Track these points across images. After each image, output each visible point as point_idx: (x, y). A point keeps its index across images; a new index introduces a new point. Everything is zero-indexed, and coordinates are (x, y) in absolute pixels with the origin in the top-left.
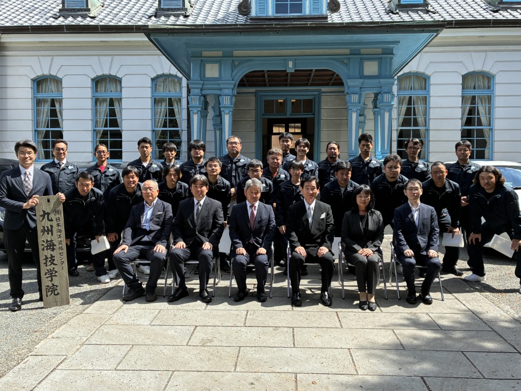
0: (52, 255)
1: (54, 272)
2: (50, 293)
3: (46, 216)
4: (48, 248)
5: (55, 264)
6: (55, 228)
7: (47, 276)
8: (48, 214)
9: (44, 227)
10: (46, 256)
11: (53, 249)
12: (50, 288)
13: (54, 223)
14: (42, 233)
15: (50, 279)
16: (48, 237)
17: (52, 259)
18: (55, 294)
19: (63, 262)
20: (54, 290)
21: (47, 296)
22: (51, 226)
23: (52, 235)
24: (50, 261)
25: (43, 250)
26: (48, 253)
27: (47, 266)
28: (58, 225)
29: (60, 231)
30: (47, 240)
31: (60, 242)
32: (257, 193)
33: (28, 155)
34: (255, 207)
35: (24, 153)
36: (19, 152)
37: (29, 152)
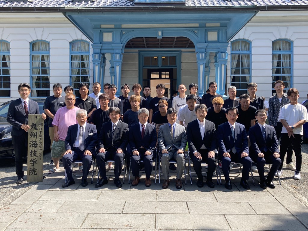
0: (35, 150)
2: (32, 173)
4: (33, 146)
5: (36, 156)
6: (38, 134)
7: (31, 162)
8: (35, 125)
10: (31, 150)
11: (36, 147)
12: (32, 170)
13: (38, 131)
14: (30, 137)
15: (32, 164)
16: (34, 139)
17: (35, 153)
18: (34, 174)
19: (41, 155)
20: (34, 172)
21: (30, 175)
22: (36, 133)
23: (36, 138)
24: (33, 154)
25: (30, 146)
26: (33, 149)
27: (31, 156)
28: (40, 132)
29: (41, 136)
30: (33, 141)
31: (41, 143)
32: (146, 117)
33: (25, 92)
34: (145, 126)
35: (23, 90)
36: (20, 90)
37: (26, 90)
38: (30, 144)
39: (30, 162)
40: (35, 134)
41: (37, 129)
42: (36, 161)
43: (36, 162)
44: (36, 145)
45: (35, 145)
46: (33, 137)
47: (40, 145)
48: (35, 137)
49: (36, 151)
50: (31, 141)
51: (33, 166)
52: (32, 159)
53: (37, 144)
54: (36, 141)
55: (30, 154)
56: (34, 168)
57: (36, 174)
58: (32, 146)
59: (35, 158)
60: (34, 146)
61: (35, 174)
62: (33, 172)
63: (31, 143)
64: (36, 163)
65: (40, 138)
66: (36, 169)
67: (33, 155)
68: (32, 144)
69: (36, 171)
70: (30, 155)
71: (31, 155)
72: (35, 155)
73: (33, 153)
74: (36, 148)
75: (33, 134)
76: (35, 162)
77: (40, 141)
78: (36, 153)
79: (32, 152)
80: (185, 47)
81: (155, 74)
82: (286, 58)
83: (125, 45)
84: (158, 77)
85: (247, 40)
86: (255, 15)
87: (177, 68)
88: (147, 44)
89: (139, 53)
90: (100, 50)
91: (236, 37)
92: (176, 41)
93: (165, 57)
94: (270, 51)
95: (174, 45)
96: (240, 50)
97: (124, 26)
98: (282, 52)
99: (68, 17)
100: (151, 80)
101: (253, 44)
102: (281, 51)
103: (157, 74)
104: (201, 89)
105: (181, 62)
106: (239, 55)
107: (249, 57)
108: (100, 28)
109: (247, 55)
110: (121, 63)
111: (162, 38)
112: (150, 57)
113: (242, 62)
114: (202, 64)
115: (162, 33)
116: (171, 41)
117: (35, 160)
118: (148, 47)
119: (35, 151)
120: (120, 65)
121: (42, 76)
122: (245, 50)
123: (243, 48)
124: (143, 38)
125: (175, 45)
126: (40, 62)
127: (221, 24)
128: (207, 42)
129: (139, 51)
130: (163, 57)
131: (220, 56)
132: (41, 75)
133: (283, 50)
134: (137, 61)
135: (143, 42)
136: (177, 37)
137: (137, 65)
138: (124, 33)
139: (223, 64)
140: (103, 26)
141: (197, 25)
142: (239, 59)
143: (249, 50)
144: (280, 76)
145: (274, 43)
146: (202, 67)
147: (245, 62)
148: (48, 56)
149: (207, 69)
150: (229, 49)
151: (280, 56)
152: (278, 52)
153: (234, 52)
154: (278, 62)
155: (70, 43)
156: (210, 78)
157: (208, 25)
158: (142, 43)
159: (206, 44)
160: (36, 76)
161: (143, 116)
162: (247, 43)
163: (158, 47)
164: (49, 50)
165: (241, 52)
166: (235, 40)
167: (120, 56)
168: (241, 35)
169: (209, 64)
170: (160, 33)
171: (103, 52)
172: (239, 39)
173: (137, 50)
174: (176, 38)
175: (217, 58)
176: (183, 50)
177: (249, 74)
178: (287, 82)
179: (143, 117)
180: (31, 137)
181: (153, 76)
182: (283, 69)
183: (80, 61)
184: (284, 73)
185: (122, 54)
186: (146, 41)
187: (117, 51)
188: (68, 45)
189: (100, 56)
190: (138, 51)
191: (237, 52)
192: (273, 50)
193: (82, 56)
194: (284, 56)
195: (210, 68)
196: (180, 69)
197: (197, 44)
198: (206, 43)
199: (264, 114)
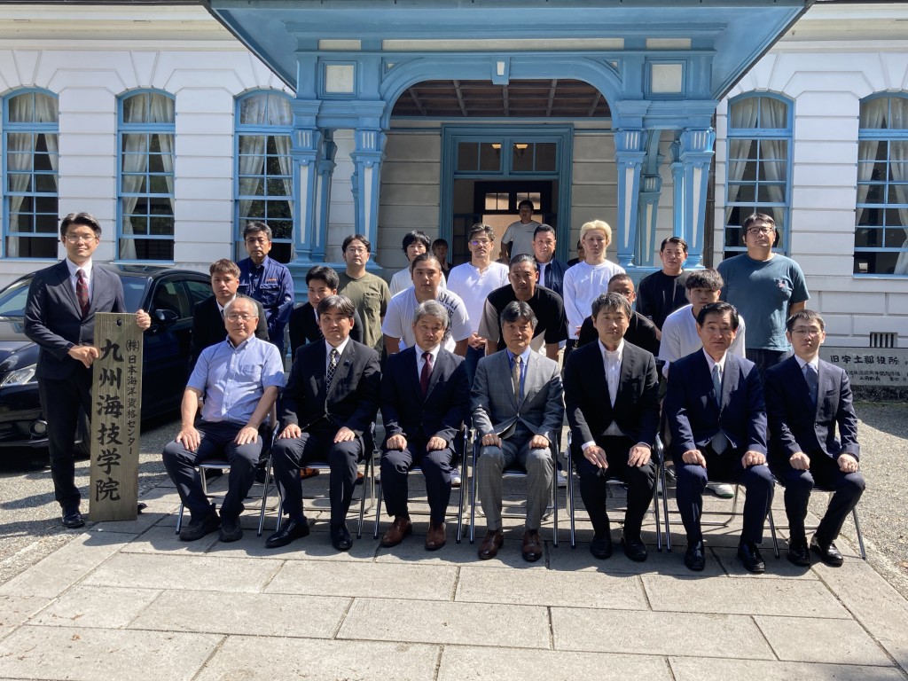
0: (113, 424)
1: (114, 457)
2: (104, 494)
3: (112, 350)
4: (110, 410)
5: (117, 442)
6: (125, 375)
7: (102, 462)
8: (116, 347)
9: (105, 371)
10: (103, 425)
11: (118, 415)
12: (104, 486)
13: (125, 366)
14: (100, 382)
15: (105, 468)
16: (112, 391)
17: (113, 433)
18: (112, 499)
19: (134, 439)
20: (111, 490)
21: (97, 499)
22: (119, 371)
23: (119, 388)
24: (109, 436)
25: (99, 412)
26: (108, 420)
27: (102, 443)
28: (132, 370)
29: (133, 381)
30: (108, 396)
31: (132, 403)
32: (436, 329)
33: (82, 241)
34: (431, 356)
35: (76, 236)
36: (67, 234)
37: (86, 236)
38: (99, 404)
39: (99, 459)
40: (116, 374)
41: (121, 359)
42: (118, 457)
43: (118, 461)
44: (118, 410)
45: (115, 410)
46: (107, 382)
47: (131, 409)
48: (115, 383)
49: (118, 428)
50: (102, 397)
51: (108, 472)
52: (104, 452)
53: (122, 407)
54: (116, 397)
55: (100, 435)
56: (110, 479)
57: (118, 498)
58: (106, 413)
59: (115, 450)
60: (111, 412)
61: (114, 495)
62: (107, 491)
63: (102, 401)
64: (117, 464)
65: (131, 386)
66: (117, 483)
67: (107, 440)
68: (105, 405)
69: (116, 489)
70: (99, 439)
71: (101, 438)
72: (114, 440)
73: (109, 432)
74: (117, 417)
75: (109, 374)
76: (112, 461)
77: (130, 397)
78: (117, 434)
79: (106, 430)
80: (584, 114)
81: (497, 198)
82: (902, 152)
83: (392, 105)
84: (507, 208)
85: (781, 95)
86: (803, 12)
87: (558, 180)
88: (467, 104)
89: (443, 130)
90: (317, 118)
91: (745, 85)
92: (556, 95)
93: (525, 146)
94: (852, 130)
95: (550, 106)
96: (756, 127)
97: (391, 44)
98: (889, 135)
99: (218, 14)
100: (484, 216)
101: (799, 109)
102: (888, 130)
103: (502, 198)
104: (626, 245)
105: (570, 163)
106: (754, 143)
107: (784, 147)
108: (318, 50)
109: (779, 141)
110: (378, 160)
111: (508, 83)
112: (477, 144)
113: (761, 163)
114: (630, 167)
115: (509, 68)
116: (540, 95)
117: (113, 454)
118: (471, 114)
119: (114, 427)
120: (376, 166)
121: (152, 199)
122: (772, 127)
123: (767, 118)
124: (451, 82)
125: (556, 109)
126: (145, 155)
127: (694, 40)
128: (648, 95)
129: (443, 124)
130: (519, 146)
131: (689, 142)
132: (149, 195)
133: (895, 126)
134: (435, 155)
135: (455, 95)
136: (561, 83)
137: (437, 169)
138: (390, 65)
139: (698, 167)
140: (327, 44)
141: (619, 43)
142: (752, 154)
143: (784, 126)
144: (883, 209)
145: (865, 104)
146: (630, 176)
147: (772, 163)
148: (171, 138)
149: (651, 183)
150: (723, 123)
151: (882, 146)
152: (877, 134)
153: (737, 132)
154: (876, 164)
155: (236, 99)
156: (659, 211)
157: (651, 43)
158: (451, 99)
159: (647, 104)
160: (133, 198)
161: (430, 326)
162: (778, 106)
163: (501, 114)
164: (173, 121)
165: (759, 131)
166: (742, 95)
167: (378, 139)
168: (759, 78)
169: (657, 168)
170: (501, 68)
171: (325, 123)
172: (753, 92)
173: (436, 122)
174: (554, 84)
175: (681, 149)
176: (579, 123)
177: (784, 201)
178: (902, 230)
179: (427, 328)
180: (104, 382)
181: (490, 204)
182: (892, 188)
183: (266, 155)
184: (893, 199)
185: (383, 130)
186: (464, 94)
187: (369, 122)
188: (229, 106)
189: (314, 136)
190: (439, 126)
191: (747, 134)
192: (862, 126)
193: (271, 140)
194: (896, 146)
195: (660, 180)
196: (569, 184)
197: (618, 103)
198: (644, 98)
199: (814, 327)
